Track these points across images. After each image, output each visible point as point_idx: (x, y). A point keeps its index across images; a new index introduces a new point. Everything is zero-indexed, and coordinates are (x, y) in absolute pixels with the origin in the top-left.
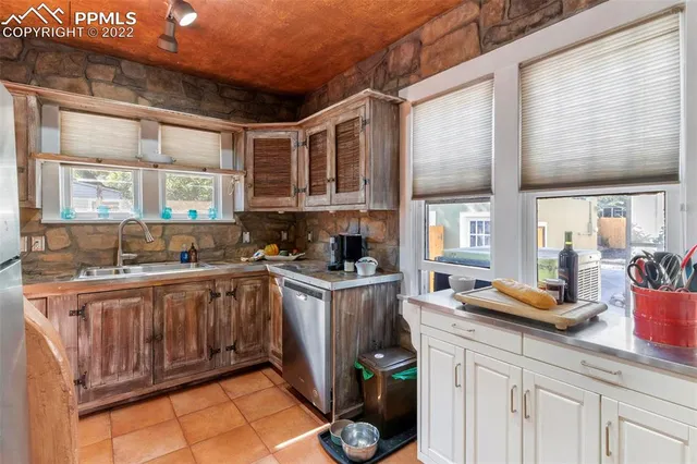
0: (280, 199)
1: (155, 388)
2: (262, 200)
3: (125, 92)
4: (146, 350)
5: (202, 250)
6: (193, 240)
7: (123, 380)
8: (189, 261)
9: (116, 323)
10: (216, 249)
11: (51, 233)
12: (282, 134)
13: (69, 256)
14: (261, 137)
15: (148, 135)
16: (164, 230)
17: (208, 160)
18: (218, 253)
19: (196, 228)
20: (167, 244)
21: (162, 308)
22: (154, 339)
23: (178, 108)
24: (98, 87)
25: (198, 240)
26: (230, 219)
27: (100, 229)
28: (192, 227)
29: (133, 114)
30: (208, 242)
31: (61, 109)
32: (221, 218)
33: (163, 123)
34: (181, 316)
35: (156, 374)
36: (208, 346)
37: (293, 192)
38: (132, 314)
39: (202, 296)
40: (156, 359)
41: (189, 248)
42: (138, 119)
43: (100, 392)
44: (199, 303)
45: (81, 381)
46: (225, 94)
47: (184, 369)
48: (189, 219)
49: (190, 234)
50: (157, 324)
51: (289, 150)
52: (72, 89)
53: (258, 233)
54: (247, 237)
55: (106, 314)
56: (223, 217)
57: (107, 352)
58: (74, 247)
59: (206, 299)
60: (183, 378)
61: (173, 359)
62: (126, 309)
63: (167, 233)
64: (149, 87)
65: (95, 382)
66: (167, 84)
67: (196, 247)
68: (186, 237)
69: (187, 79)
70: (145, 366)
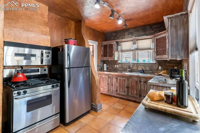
0: (163, 56)
1: (128, 98)
2: (158, 57)
3: (130, 36)
4: (126, 89)
5: (145, 70)
6: (143, 67)
7: (122, 93)
8: (141, 72)
9: (121, 82)
10: (150, 71)
11: (119, 64)
12: (164, 35)
13: (121, 69)
14: (158, 37)
15: (134, 43)
16: (137, 65)
17: (149, 47)
18: (150, 72)
19: (145, 64)
20: (138, 68)
21: (129, 81)
22: (128, 87)
23: (140, 36)
24: (126, 36)
25: (145, 67)
26: (154, 62)
27: (126, 64)
28: (143, 64)
29: (132, 40)
30: (148, 68)
31: (121, 42)
32: (151, 62)
33: (137, 40)
34: (133, 84)
35: (128, 95)
36: (139, 94)
37: (167, 53)
38: (124, 81)
39: (137, 81)
40: (128, 92)
41: (142, 69)
42: (132, 41)
43: (119, 94)
44: (137, 83)
45: (116, 91)
46: (153, 28)
47: (133, 97)
48: (143, 62)
49: (143, 66)
50: (128, 84)
51: (165, 40)
52: (122, 38)
53: (164, 67)
54: (160, 68)
55: (120, 80)
56: (152, 61)
57: (120, 87)
58: (122, 67)
59: (139, 82)
60: (133, 99)
61: (131, 94)
62: (123, 80)
63: (138, 65)
64: (134, 33)
65: (118, 92)
66: (138, 31)
67: (144, 69)
68: (142, 67)
69: (142, 28)
70: (126, 92)
